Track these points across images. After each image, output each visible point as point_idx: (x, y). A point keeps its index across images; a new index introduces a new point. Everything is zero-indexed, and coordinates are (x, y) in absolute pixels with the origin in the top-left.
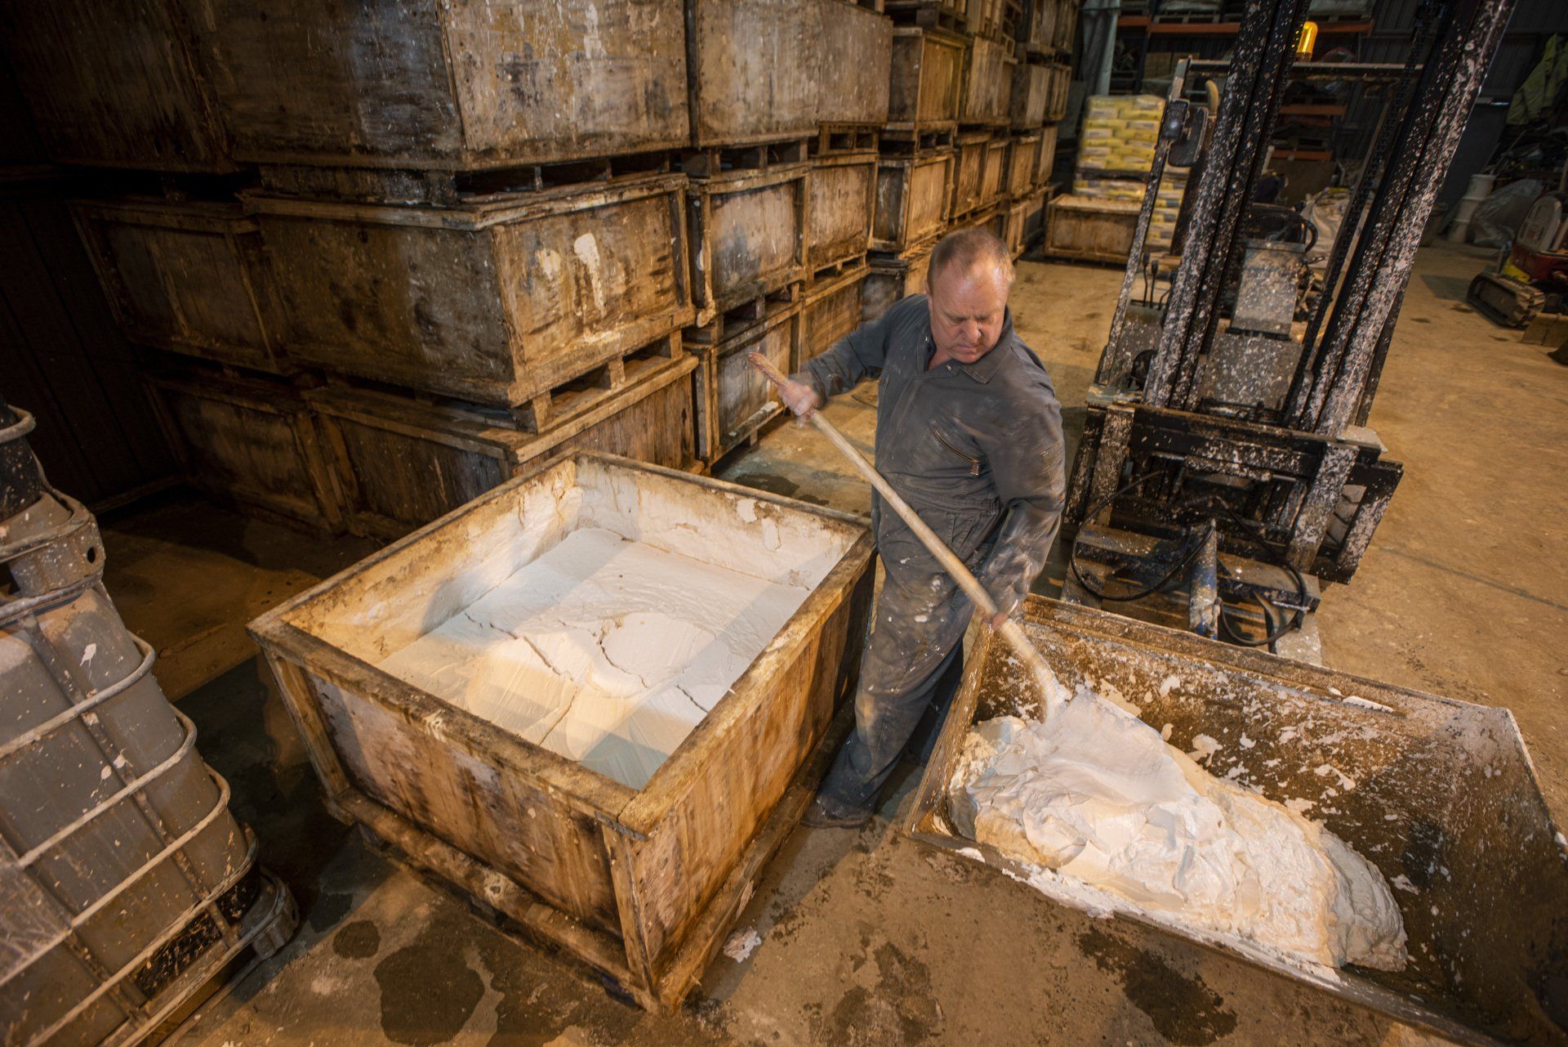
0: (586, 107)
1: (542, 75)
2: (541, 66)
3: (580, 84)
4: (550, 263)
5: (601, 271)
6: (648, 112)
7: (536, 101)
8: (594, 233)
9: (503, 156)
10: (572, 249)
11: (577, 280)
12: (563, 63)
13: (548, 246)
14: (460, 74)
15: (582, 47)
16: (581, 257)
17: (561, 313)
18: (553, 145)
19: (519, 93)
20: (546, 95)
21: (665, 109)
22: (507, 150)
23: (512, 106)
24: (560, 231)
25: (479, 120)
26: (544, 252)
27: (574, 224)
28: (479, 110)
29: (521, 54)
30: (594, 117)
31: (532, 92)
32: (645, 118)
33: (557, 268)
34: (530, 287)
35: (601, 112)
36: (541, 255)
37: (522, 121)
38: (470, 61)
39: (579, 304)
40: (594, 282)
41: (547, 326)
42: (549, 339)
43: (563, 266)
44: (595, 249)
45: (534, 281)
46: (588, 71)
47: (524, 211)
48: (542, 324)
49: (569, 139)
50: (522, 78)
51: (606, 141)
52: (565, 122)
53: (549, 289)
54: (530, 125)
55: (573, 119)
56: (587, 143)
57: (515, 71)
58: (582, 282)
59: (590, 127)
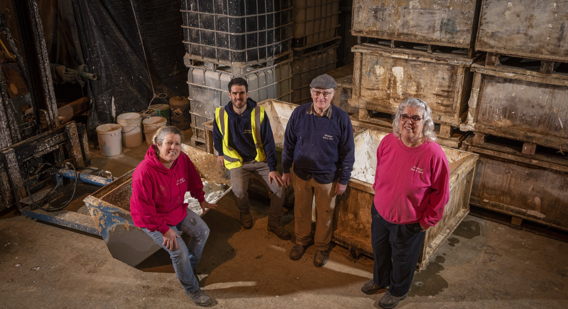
0: (405, 24)
1: (387, 12)
2: (387, 10)
3: (404, 17)
4: (380, 71)
5: (403, 82)
6: (441, 30)
7: (382, 20)
8: (404, 67)
9: (365, 34)
10: (391, 70)
11: (390, 80)
12: (397, 9)
13: (380, 65)
14: (356, 10)
15: (408, 5)
16: (394, 74)
17: (380, 88)
18: (386, 34)
19: (376, 17)
20: (387, 18)
21: (453, 30)
22: (367, 32)
23: (372, 20)
24: (387, 62)
25: (359, 23)
26: (378, 66)
27: (394, 62)
28: (360, 20)
29: (380, 6)
30: (408, 28)
31: (382, 17)
32: (438, 32)
33: (382, 73)
34: (369, 75)
35: (412, 27)
36: (377, 67)
37: (374, 25)
38: (361, 7)
39: (389, 88)
40: (398, 84)
41: (373, 89)
42: (373, 94)
43: (385, 73)
44: (402, 73)
45: (371, 74)
46: (409, 13)
47: (370, 51)
48: (371, 88)
49: (394, 33)
50: (378, 13)
51: (413, 37)
52: (393, 28)
53: (377, 78)
54: (378, 27)
55: (398, 27)
56: (402, 36)
57: (376, 11)
58: (392, 82)
59: (405, 31)
